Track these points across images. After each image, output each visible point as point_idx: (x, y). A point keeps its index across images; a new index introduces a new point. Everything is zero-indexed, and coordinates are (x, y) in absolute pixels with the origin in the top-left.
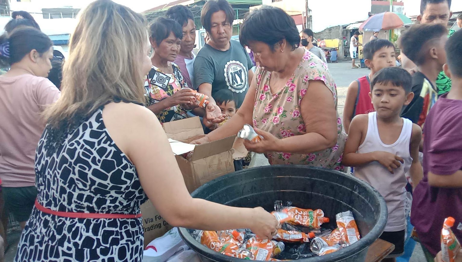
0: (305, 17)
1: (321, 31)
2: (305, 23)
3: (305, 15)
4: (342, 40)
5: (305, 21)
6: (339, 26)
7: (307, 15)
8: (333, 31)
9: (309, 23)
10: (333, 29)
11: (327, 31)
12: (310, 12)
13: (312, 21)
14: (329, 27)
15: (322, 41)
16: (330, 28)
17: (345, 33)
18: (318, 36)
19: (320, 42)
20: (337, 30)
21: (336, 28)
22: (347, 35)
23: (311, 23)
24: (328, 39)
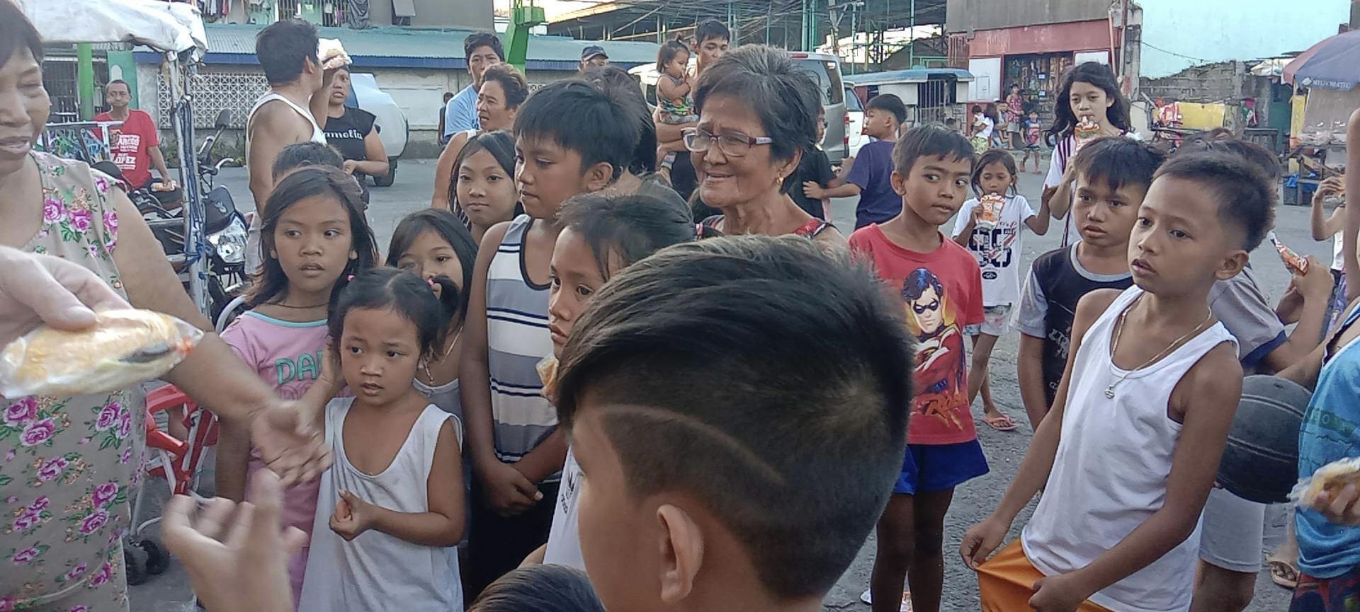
0: (1119, 29)
1: (1169, 75)
2: (1117, 49)
3: (1118, 23)
4: (1234, 109)
5: (1119, 42)
6: (1234, 62)
7: (1125, 21)
8: (1212, 76)
9: (1129, 48)
10: (1210, 72)
11: (1192, 76)
12: (1138, 14)
13: (1139, 41)
14: (1199, 64)
15: (1170, 106)
16: (1202, 66)
17: (1254, 85)
18: (1159, 88)
19: (1162, 110)
20: (1227, 75)
21: (1222, 67)
22: (1258, 94)
23: (1136, 47)
24: (1192, 101)
